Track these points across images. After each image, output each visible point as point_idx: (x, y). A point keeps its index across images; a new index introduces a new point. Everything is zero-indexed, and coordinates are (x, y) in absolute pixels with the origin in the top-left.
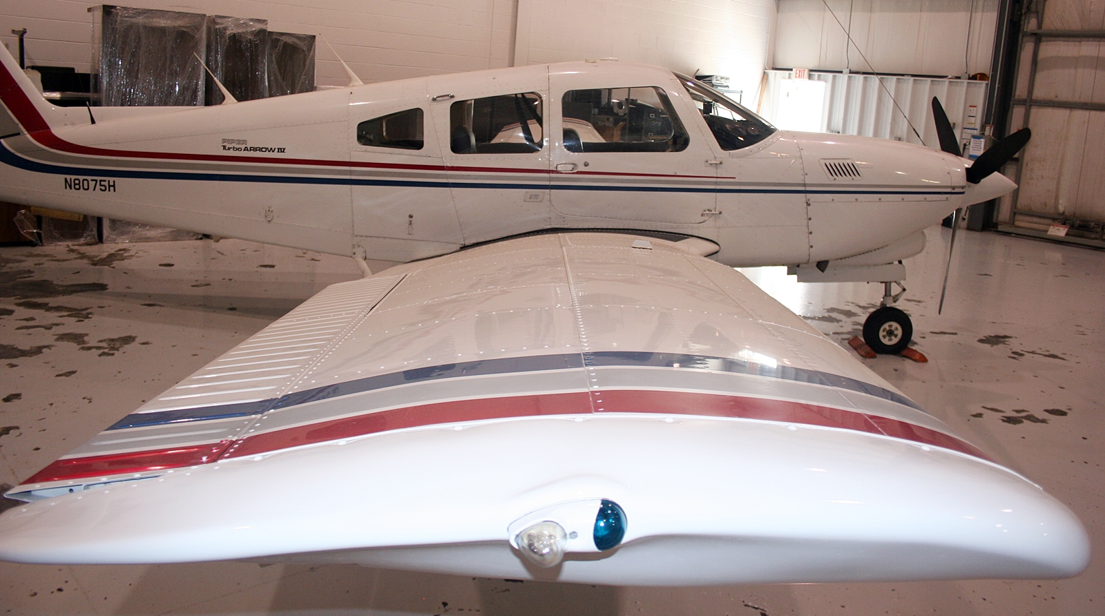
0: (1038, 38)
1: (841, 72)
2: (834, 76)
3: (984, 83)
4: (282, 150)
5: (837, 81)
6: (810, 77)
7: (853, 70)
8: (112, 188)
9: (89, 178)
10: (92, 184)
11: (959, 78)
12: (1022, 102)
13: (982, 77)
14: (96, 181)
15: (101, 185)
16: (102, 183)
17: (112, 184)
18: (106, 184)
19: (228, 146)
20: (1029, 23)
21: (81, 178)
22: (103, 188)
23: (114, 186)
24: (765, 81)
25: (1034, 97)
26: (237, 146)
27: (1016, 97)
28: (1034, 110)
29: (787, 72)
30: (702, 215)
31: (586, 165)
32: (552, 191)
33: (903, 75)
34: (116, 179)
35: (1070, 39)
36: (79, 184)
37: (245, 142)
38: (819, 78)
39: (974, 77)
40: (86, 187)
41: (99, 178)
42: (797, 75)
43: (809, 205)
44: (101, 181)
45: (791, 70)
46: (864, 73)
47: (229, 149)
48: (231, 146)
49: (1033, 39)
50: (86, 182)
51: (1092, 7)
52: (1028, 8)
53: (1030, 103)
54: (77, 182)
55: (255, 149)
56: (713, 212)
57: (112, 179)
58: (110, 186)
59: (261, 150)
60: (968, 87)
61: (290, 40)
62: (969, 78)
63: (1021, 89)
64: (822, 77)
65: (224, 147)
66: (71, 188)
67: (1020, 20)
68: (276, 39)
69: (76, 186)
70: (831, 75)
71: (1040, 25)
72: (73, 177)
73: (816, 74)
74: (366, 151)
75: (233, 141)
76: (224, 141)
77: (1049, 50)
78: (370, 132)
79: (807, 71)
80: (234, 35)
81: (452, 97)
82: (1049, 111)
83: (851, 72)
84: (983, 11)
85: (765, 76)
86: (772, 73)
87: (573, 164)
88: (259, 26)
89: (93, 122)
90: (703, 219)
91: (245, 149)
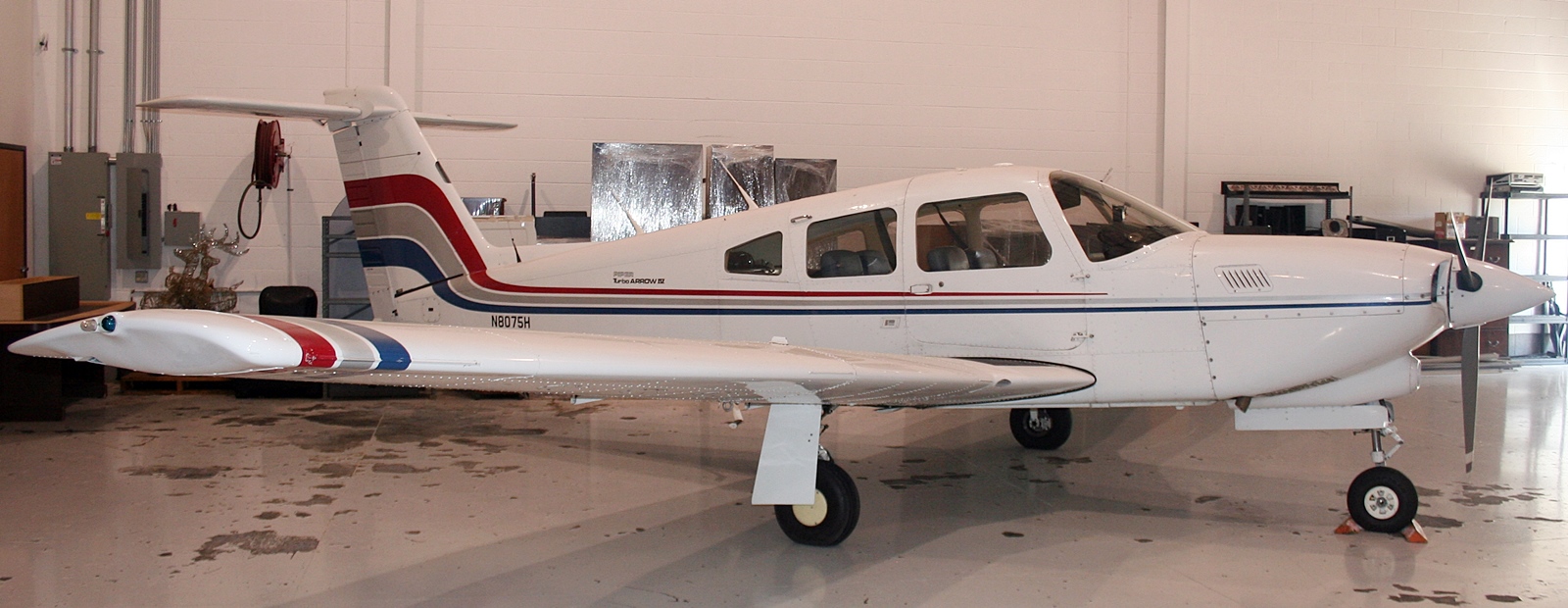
4: (661, 281)
9: (510, 315)
19: (618, 279)
21: (504, 315)
26: (625, 279)
30: (1072, 339)
31: (941, 285)
32: (908, 315)
34: (530, 315)
37: (631, 274)
43: (1205, 324)
48: (620, 279)
56: (1084, 336)
57: (527, 315)
61: (805, 167)
68: (787, 167)
74: (732, 279)
76: (616, 273)
78: (739, 260)
80: (734, 165)
81: (810, 217)
87: (928, 285)
88: (763, 153)
89: (519, 260)
90: (1073, 344)
91: (632, 281)
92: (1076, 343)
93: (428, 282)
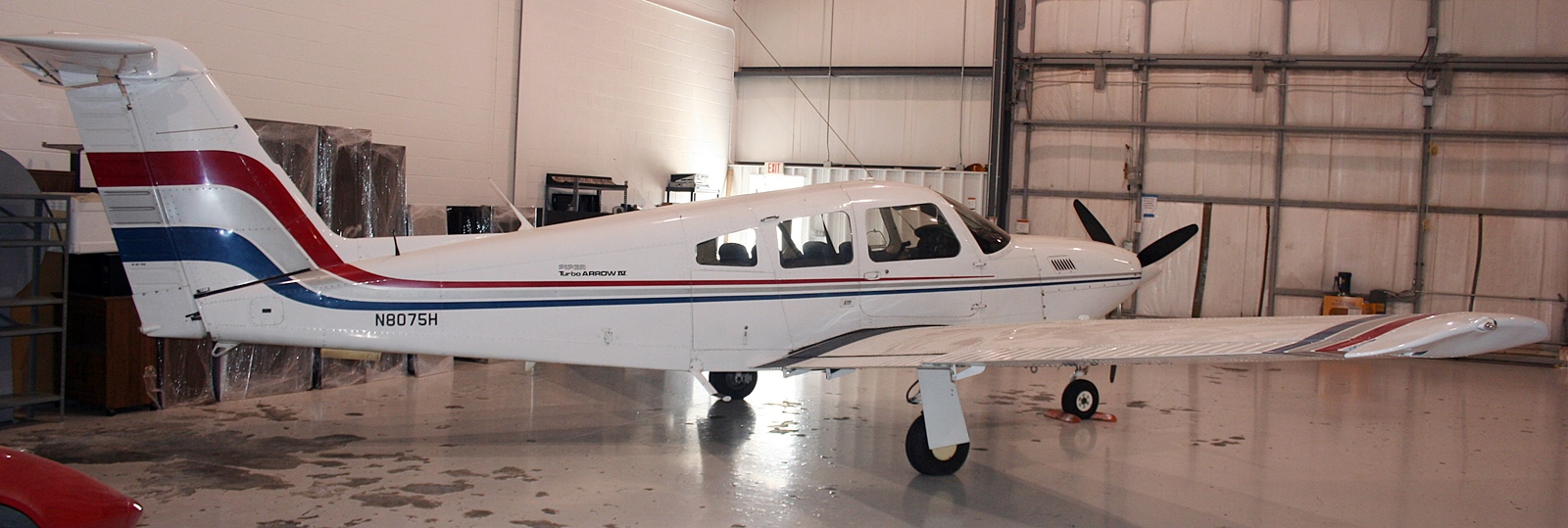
0: (1029, 126)
1: (822, 165)
2: (814, 170)
3: (982, 174)
4: (622, 273)
5: (818, 176)
6: (785, 172)
7: (835, 162)
8: (433, 322)
9: (406, 312)
10: (409, 319)
11: (954, 169)
12: (1020, 192)
13: (976, 167)
14: (415, 315)
15: (420, 319)
16: (422, 317)
17: (433, 317)
18: (427, 317)
19: (565, 271)
20: (1018, 112)
21: (396, 313)
22: (423, 322)
23: (436, 319)
24: (730, 176)
25: (1030, 187)
26: (575, 271)
27: (1012, 188)
28: (1031, 200)
29: (758, 167)
30: (972, 309)
31: (887, 272)
32: (862, 296)
33: (892, 167)
34: (438, 312)
35: (1060, 128)
36: (393, 320)
37: (582, 267)
38: (796, 173)
39: (969, 168)
40: (401, 322)
41: (417, 312)
42: (771, 170)
44: (420, 315)
45: (763, 164)
46: (847, 166)
47: (567, 274)
48: (568, 271)
49: (1025, 128)
50: (401, 317)
51: (1078, 98)
52: (1017, 97)
53: (1026, 192)
54: (391, 317)
55: (595, 274)
56: (980, 306)
57: (433, 312)
58: (430, 319)
59: (600, 273)
60: (965, 178)
62: (965, 169)
63: (1016, 180)
64: (800, 171)
65: (562, 272)
66: (383, 324)
67: (1010, 109)
68: (373, 151)
69: (391, 322)
70: (811, 169)
71: (1029, 116)
72: (386, 313)
73: (793, 168)
74: (705, 270)
75: (570, 266)
76: (561, 266)
77: (1040, 139)
79: (782, 165)
80: (344, 147)
81: (778, 218)
82: (1046, 200)
83: (833, 166)
84: (972, 100)
85: (729, 172)
86: (737, 168)
87: (876, 273)
88: (365, 138)
89: (397, 253)
90: (972, 312)
91: (585, 274)
92: (974, 311)
93: (256, 280)
